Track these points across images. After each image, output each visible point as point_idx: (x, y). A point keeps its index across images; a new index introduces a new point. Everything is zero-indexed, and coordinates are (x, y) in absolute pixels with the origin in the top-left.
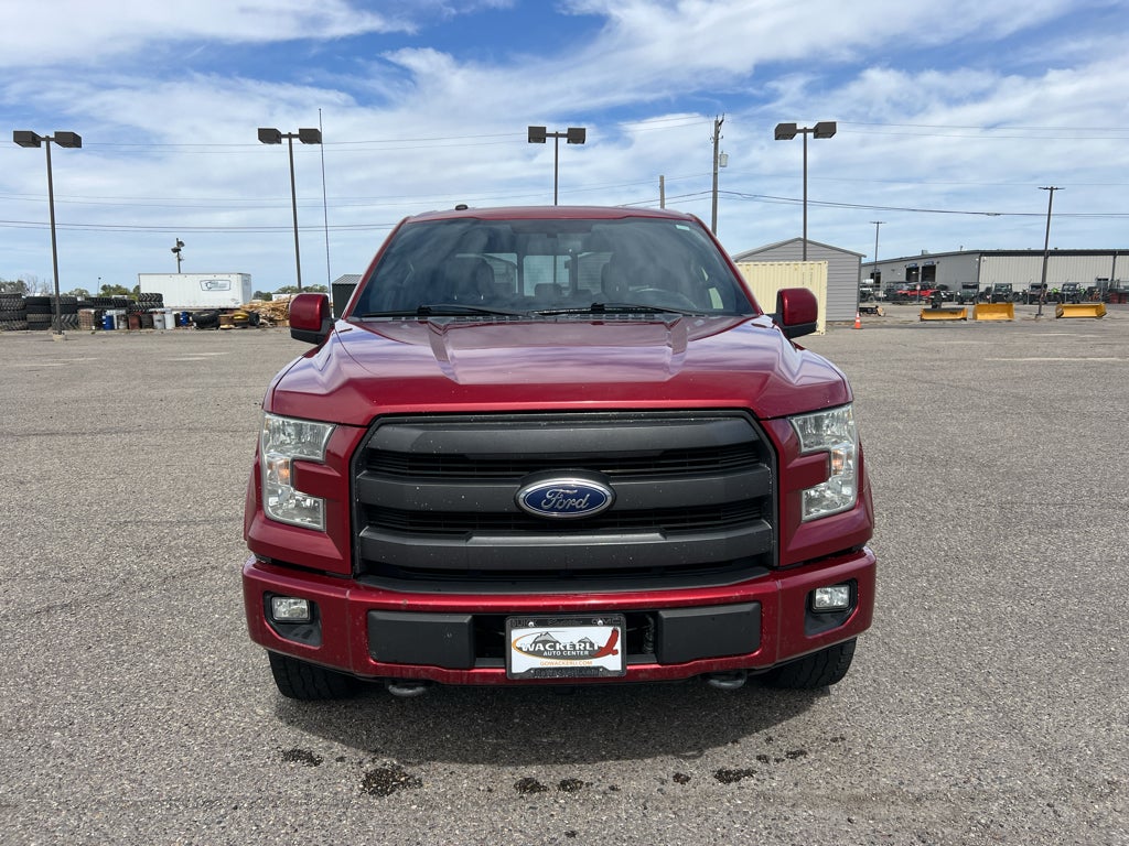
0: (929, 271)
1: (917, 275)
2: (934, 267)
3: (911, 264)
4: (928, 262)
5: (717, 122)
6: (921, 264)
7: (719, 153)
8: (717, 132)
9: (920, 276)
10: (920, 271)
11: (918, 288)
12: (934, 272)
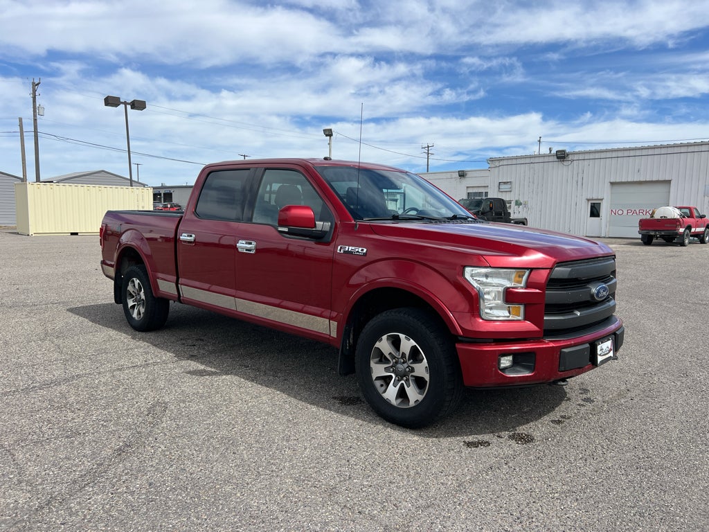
0: (168, 196)
1: (160, 198)
2: (171, 194)
3: (157, 191)
4: (167, 191)
5: (33, 83)
6: (162, 192)
7: (37, 105)
8: (34, 91)
9: (162, 199)
10: (162, 195)
11: (169, 206)
12: (171, 197)
